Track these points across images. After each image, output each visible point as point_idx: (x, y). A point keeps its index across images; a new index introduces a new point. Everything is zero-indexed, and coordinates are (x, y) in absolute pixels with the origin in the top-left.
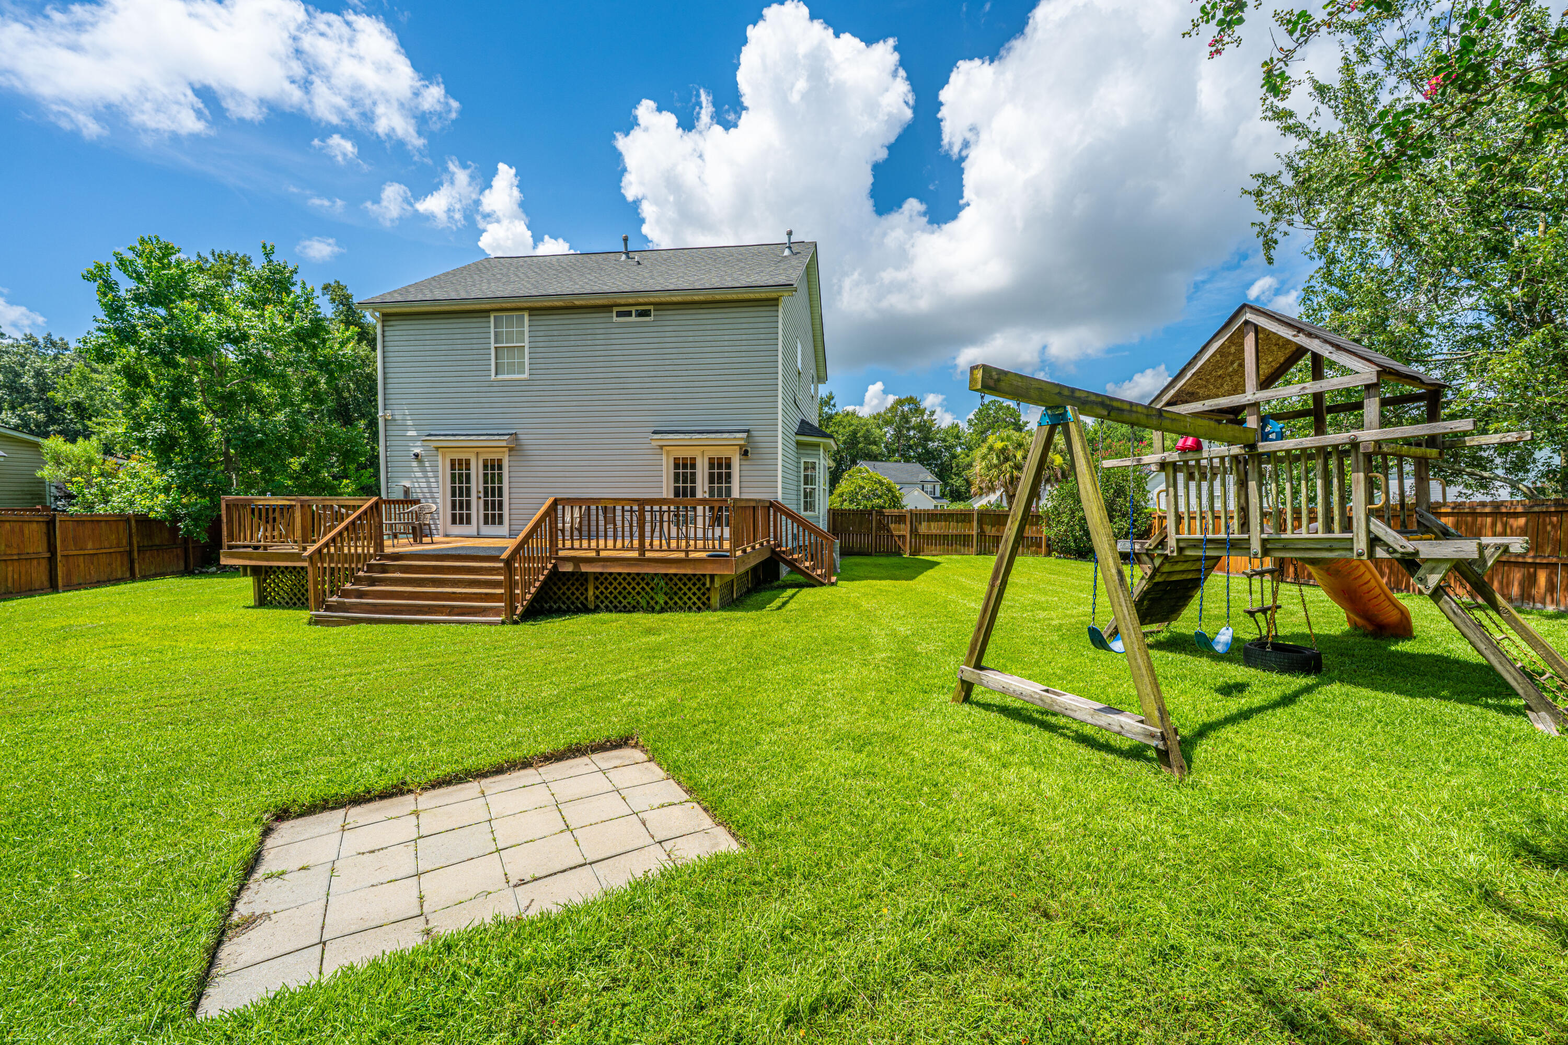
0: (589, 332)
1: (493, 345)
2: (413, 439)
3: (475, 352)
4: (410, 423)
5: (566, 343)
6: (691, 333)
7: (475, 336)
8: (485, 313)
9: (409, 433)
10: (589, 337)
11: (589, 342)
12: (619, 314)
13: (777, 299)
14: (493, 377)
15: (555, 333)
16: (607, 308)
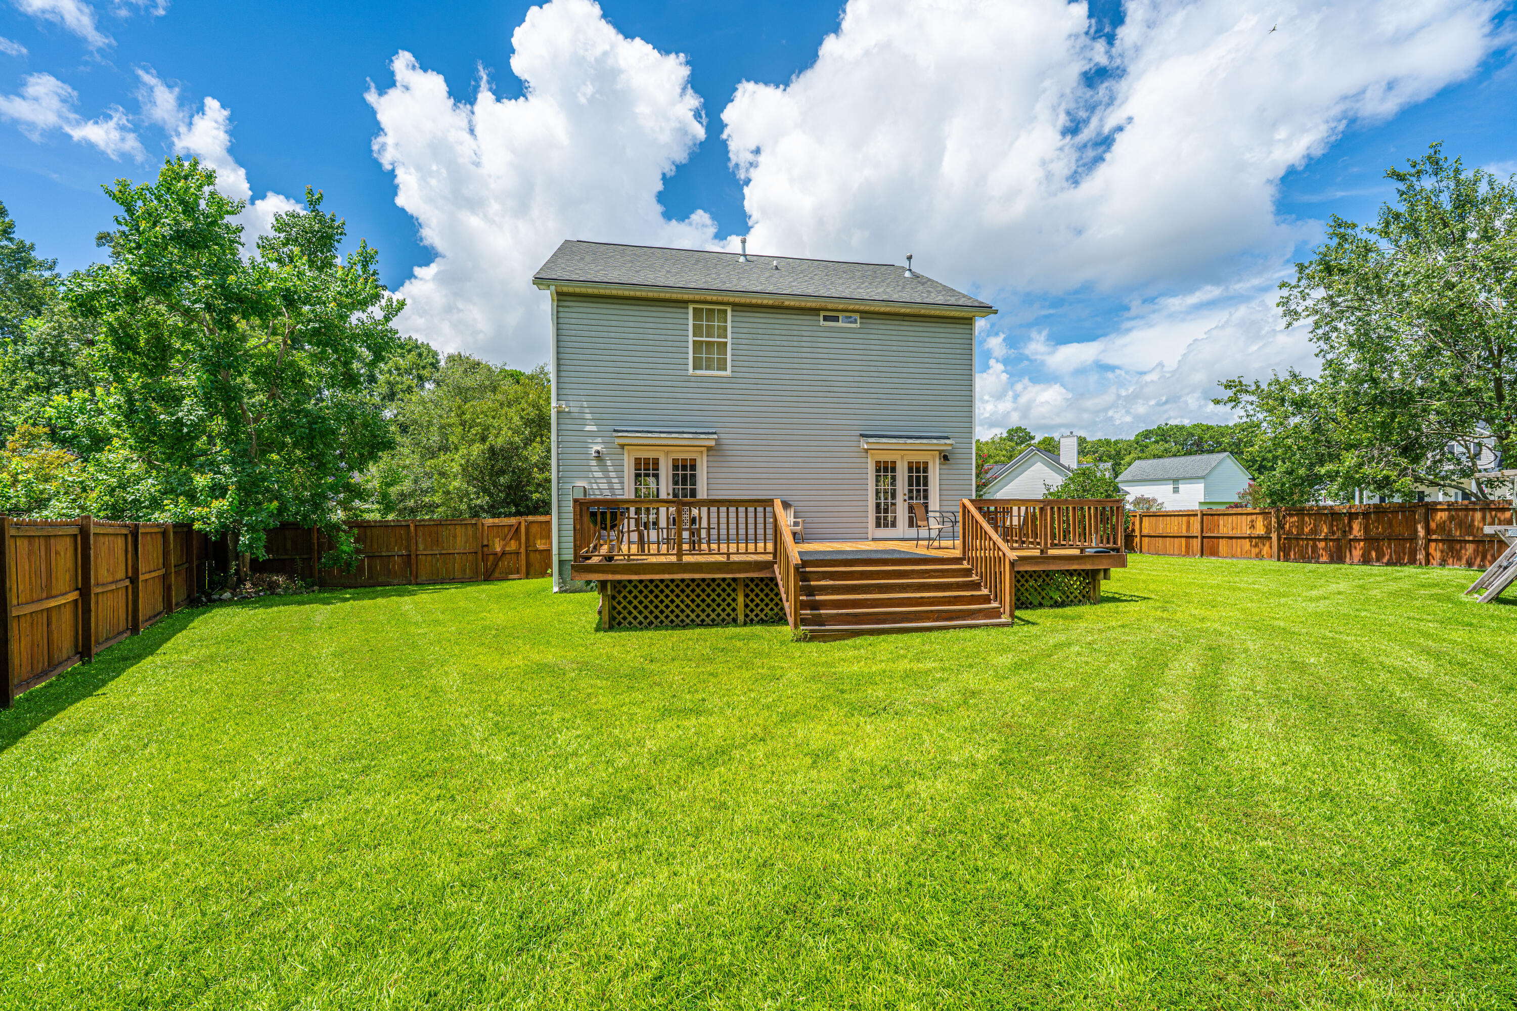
0: (795, 333)
1: (691, 339)
2: (592, 435)
3: (670, 344)
4: (588, 416)
5: (771, 343)
6: (895, 343)
7: (670, 326)
8: (683, 303)
9: (588, 428)
10: (795, 338)
11: (795, 344)
12: (826, 318)
13: (971, 319)
14: (691, 371)
15: (760, 331)
16: (815, 311)
